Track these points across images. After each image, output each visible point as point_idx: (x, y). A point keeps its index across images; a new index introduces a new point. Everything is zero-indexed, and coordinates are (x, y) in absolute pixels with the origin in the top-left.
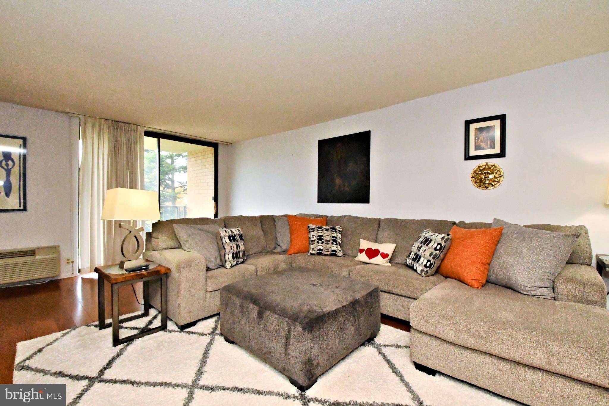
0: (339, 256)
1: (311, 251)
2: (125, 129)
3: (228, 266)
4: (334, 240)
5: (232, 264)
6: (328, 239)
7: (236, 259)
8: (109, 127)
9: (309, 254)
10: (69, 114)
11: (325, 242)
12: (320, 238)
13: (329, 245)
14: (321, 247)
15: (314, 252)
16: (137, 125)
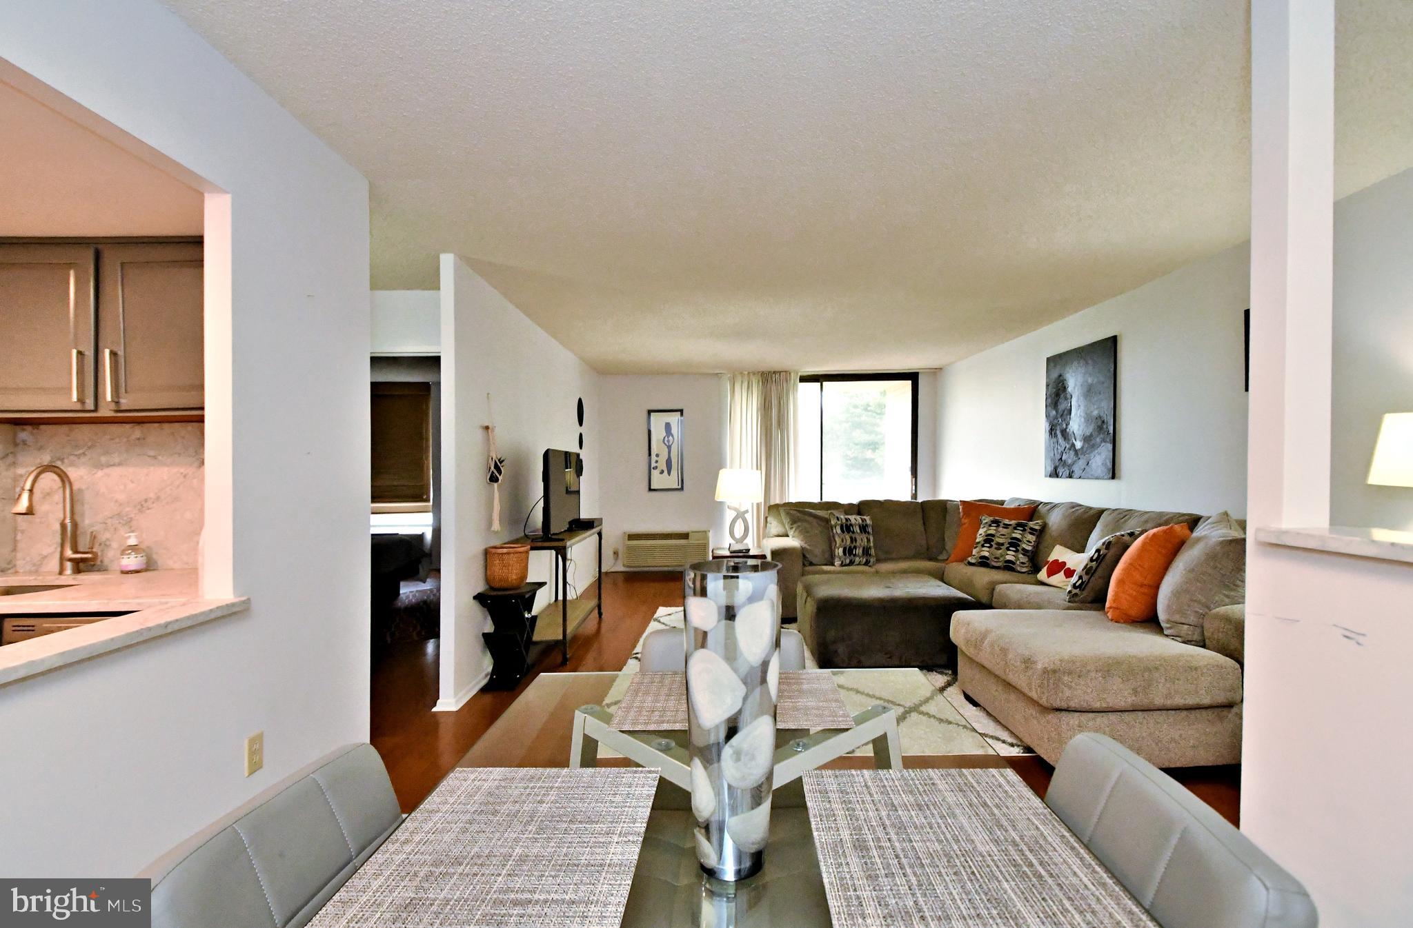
0: (1019, 572)
1: (969, 559)
2: (776, 379)
3: (837, 563)
4: (1015, 543)
5: (842, 562)
6: (1001, 541)
7: (850, 555)
9: (966, 562)
10: (719, 375)
11: (995, 546)
12: (989, 539)
13: (1000, 551)
14: (986, 554)
15: (973, 561)
16: (789, 372)
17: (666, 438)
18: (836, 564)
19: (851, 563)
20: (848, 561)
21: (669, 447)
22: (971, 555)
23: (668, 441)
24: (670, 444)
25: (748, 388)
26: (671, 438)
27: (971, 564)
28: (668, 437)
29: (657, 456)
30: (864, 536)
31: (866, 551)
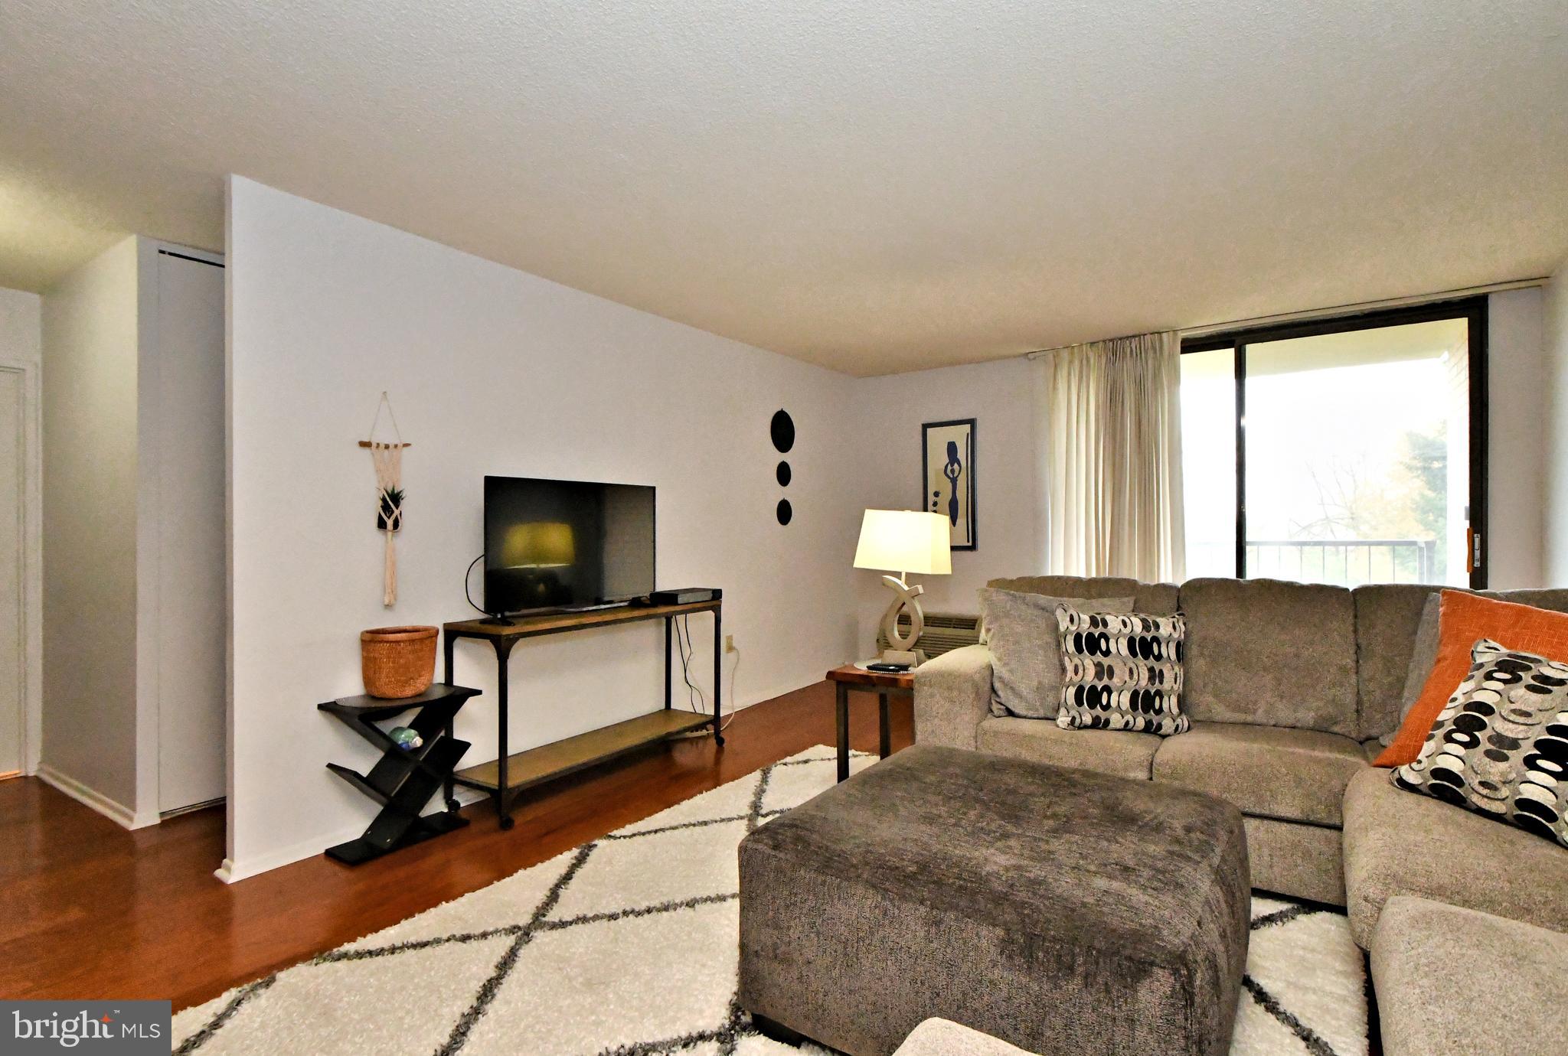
1: (1405, 769)
2: (1131, 351)
4: (1559, 747)
6: (1509, 730)
8: (1100, 356)
9: (1395, 776)
10: (1030, 355)
12: (1471, 722)
13: (1503, 767)
14: (1455, 766)
15: (1412, 778)
16: (1159, 333)
17: (949, 467)
18: (1059, 722)
19: (1097, 724)
20: (1088, 719)
21: (954, 481)
22: (1412, 758)
23: (953, 471)
24: (955, 475)
25: (1081, 372)
26: (956, 466)
27: (1404, 785)
28: (952, 465)
29: (936, 494)
30: (1142, 666)
31: (1144, 701)
